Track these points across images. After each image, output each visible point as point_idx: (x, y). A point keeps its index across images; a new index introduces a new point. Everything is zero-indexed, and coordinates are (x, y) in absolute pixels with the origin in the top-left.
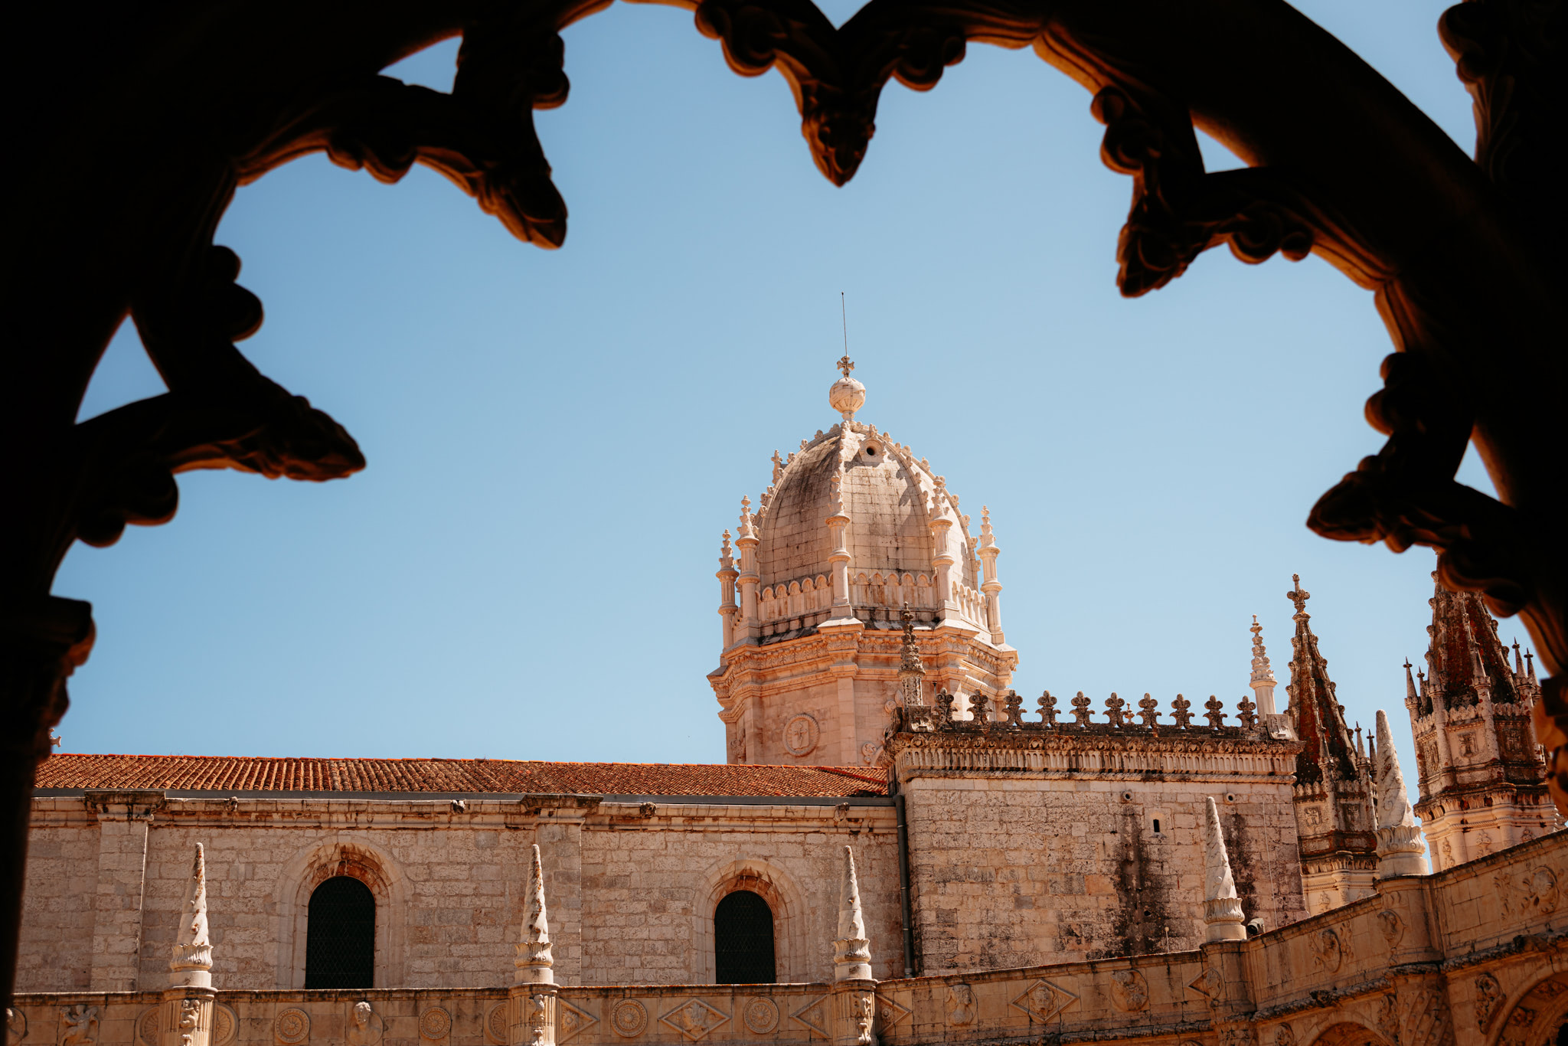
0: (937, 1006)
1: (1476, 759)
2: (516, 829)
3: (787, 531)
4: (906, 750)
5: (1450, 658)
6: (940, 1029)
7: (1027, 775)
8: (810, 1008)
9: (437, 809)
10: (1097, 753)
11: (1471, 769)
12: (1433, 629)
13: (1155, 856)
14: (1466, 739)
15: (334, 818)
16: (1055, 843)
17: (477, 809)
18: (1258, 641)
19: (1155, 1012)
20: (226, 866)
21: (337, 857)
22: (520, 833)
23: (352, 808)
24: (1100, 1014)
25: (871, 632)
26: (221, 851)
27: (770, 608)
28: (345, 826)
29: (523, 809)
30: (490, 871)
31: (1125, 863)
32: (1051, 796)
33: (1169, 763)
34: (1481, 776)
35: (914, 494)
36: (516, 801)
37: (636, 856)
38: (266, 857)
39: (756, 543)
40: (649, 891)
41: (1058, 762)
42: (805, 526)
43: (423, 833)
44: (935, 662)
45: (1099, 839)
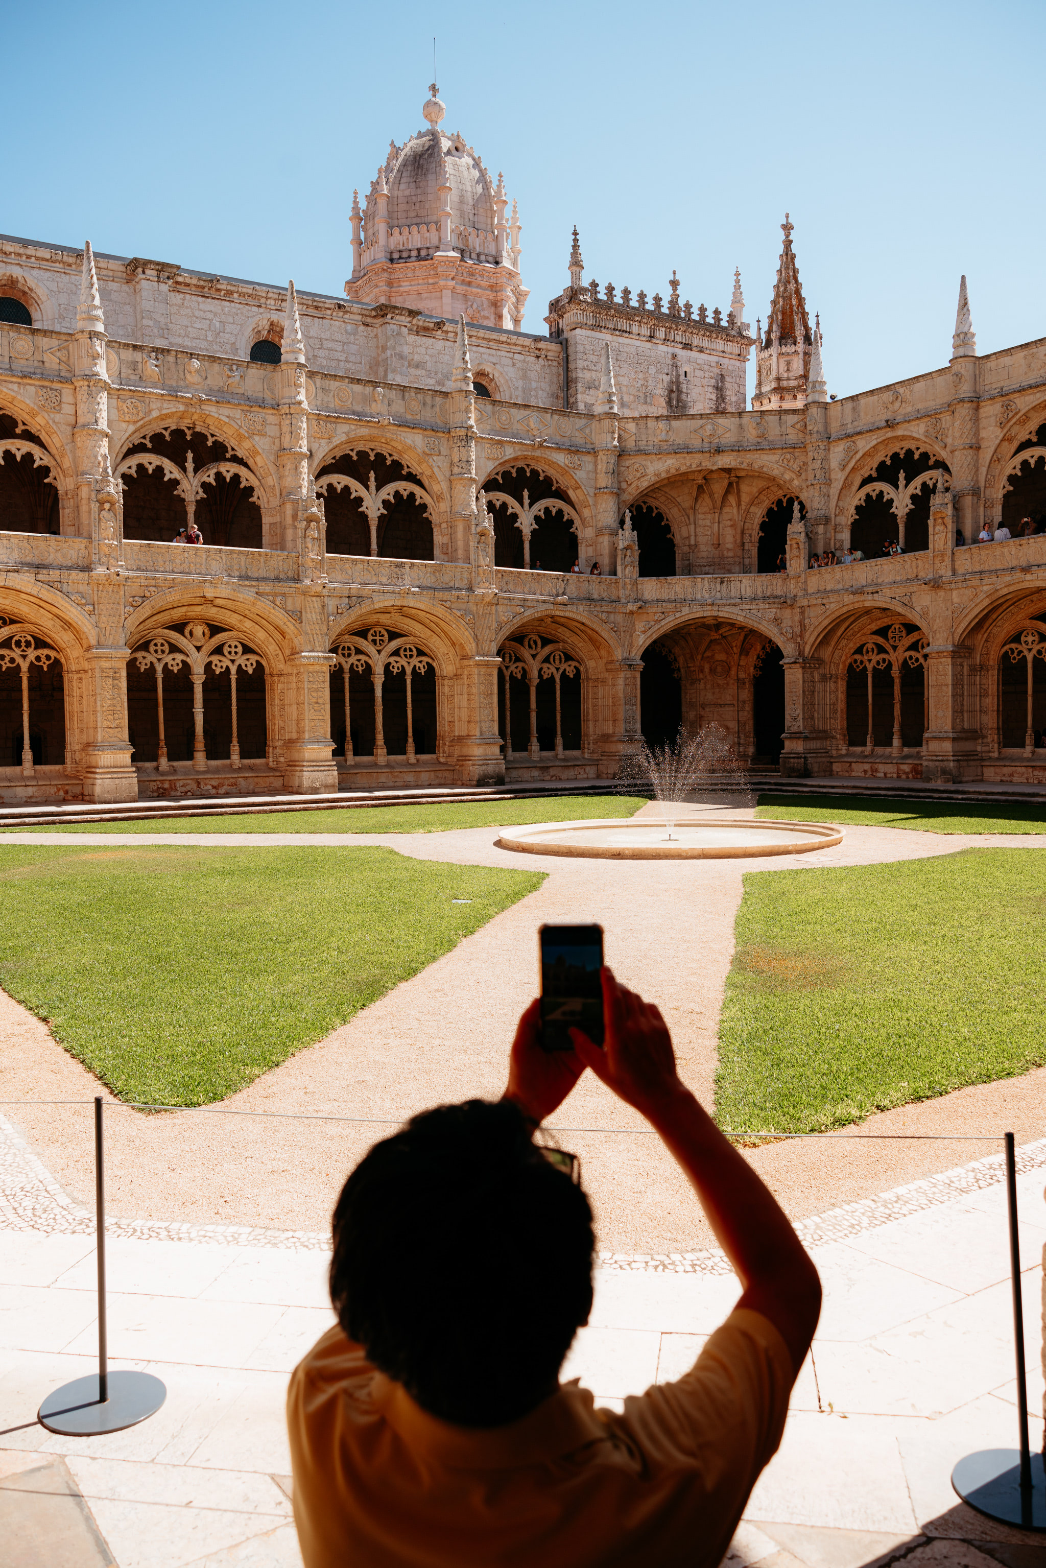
0: (650, 431)
1: (791, 374)
2: (367, 325)
3: (407, 193)
4: (575, 311)
5: (783, 319)
6: (651, 443)
7: (631, 336)
8: (586, 426)
9: (327, 306)
10: (664, 329)
11: (788, 379)
12: (774, 303)
13: (684, 390)
14: (788, 363)
15: (268, 302)
16: (641, 376)
17: (349, 309)
18: (737, 281)
19: (771, 439)
20: (208, 322)
21: (267, 327)
22: (369, 329)
23: (280, 297)
24: (741, 439)
25: (463, 263)
26: (205, 312)
27: (398, 240)
28: (274, 308)
29: (374, 313)
30: (354, 348)
31: (671, 391)
32: (640, 349)
33: (696, 341)
34: (793, 383)
35: (483, 179)
36: (370, 308)
37: (430, 352)
38: (231, 320)
39: (388, 197)
40: (436, 373)
41: (645, 331)
42: (419, 191)
43: (316, 320)
44: (495, 288)
45: (660, 377)
